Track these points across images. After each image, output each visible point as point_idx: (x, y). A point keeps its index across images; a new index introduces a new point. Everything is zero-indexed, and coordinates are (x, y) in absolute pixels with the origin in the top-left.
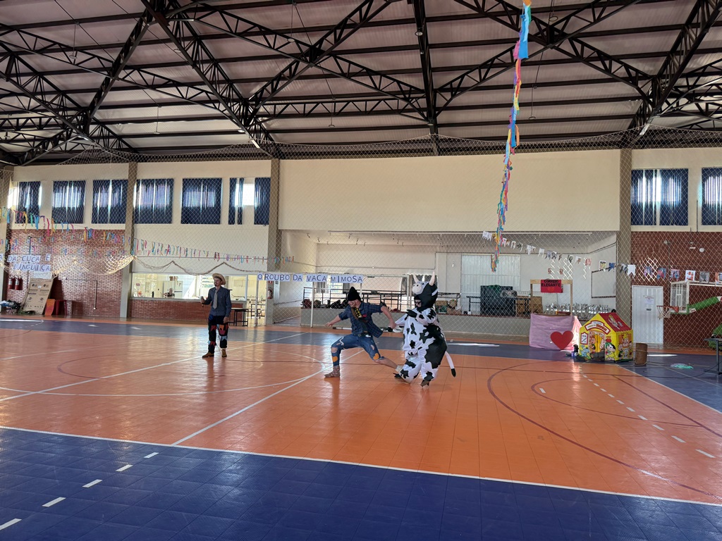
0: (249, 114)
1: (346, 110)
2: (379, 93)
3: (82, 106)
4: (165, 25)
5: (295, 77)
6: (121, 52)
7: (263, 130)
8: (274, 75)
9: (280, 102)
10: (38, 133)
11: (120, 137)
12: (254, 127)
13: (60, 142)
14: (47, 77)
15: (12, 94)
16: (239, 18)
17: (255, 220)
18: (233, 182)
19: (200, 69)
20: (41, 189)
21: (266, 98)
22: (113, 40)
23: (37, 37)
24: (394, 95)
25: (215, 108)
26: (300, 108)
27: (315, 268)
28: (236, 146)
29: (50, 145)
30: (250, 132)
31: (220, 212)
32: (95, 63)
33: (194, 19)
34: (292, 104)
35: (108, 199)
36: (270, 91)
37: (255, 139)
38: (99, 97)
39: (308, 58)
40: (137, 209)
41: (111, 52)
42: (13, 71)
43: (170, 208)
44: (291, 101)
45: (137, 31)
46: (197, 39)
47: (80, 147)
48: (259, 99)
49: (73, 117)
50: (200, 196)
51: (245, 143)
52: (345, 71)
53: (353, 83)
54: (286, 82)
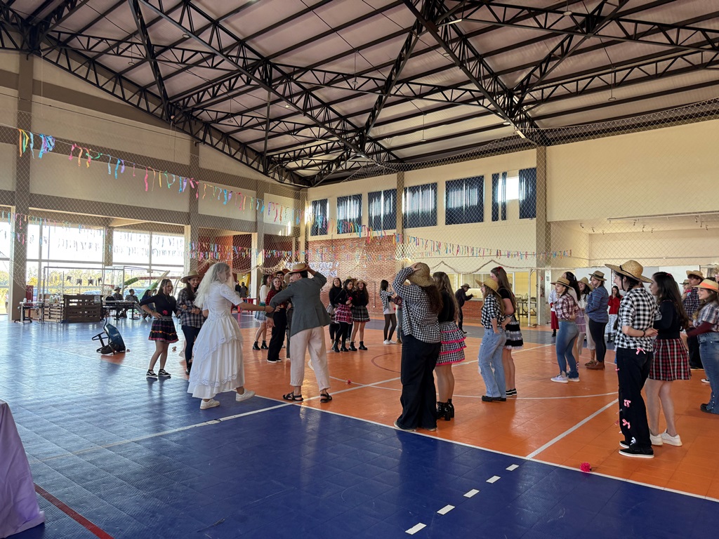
0: (514, 104)
1: (630, 77)
2: (677, 49)
3: (359, 127)
4: (434, 32)
5: (569, 54)
6: (393, 70)
7: (528, 119)
8: (542, 57)
9: (548, 85)
10: (326, 157)
11: (389, 151)
12: (518, 117)
13: (342, 162)
14: (332, 106)
15: (307, 126)
16: (506, 6)
17: (521, 214)
18: (495, 178)
19: (466, 67)
20: (328, 204)
21: (533, 85)
22: (386, 60)
23: (325, 72)
24: (698, 47)
25: (480, 105)
26: (572, 87)
27: (588, 261)
28: (500, 140)
29: (334, 165)
30: (515, 123)
31: (483, 210)
32: (371, 85)
33: (462, 18)
34: (562, 84)
35: (381, 208)
36: (539, 75)
37: (521, 129)
38: (373, 116)
39: (584, 29)
40: (405, 214)
41: (383, 71)
42: (308, 106)
43: (435, 212)
44: (560, 82)
45: (408, 46)
46: (463, 39)
47: (357, 165)
48: (525, 87)
49: (353, 138)
50: (462, 197)
51: (510, 135)
52: (631, 32)
53: (642, 44)
54: (557, 61)
